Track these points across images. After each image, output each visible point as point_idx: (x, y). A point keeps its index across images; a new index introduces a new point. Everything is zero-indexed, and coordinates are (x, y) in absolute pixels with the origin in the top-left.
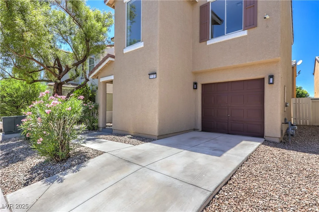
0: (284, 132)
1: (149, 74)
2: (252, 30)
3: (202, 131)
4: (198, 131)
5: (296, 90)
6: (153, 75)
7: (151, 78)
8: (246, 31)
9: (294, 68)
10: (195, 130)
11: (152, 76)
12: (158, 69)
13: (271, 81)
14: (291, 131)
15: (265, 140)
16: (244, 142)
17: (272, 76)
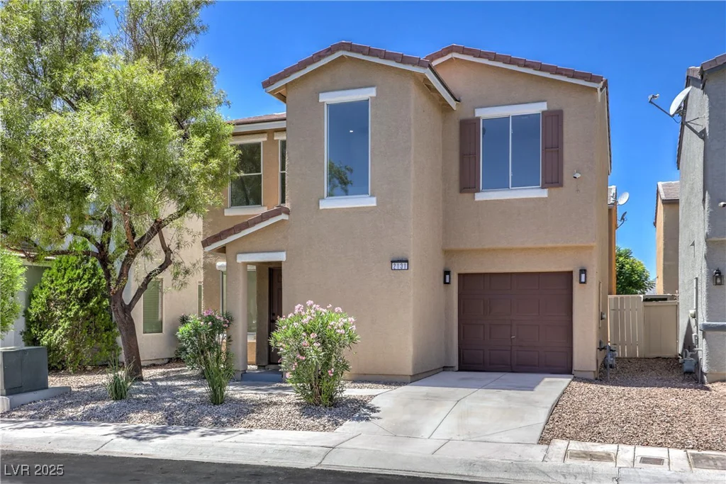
0: (599, 364)
1: (392, 262)
2: (555, 191)
3: (460, 369)
4: (453, 371)
5: (617, 261)
6: (400, 264)
7: (396, 268)
8: (546, 190)
9: (611, 210)
10: (446, 368)
11: (397, 266)
12: (412, 254)
13: (583, 280)
14: (611, 360)
15: (575, 377)
16: (546, 380)
17: (583, 271)
